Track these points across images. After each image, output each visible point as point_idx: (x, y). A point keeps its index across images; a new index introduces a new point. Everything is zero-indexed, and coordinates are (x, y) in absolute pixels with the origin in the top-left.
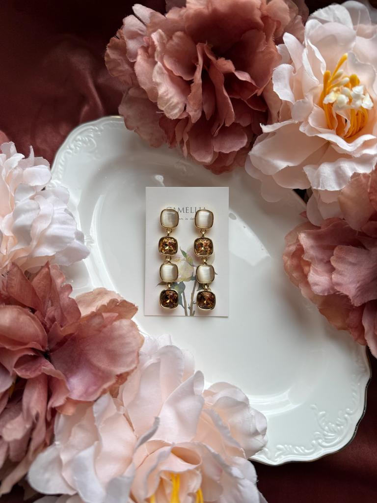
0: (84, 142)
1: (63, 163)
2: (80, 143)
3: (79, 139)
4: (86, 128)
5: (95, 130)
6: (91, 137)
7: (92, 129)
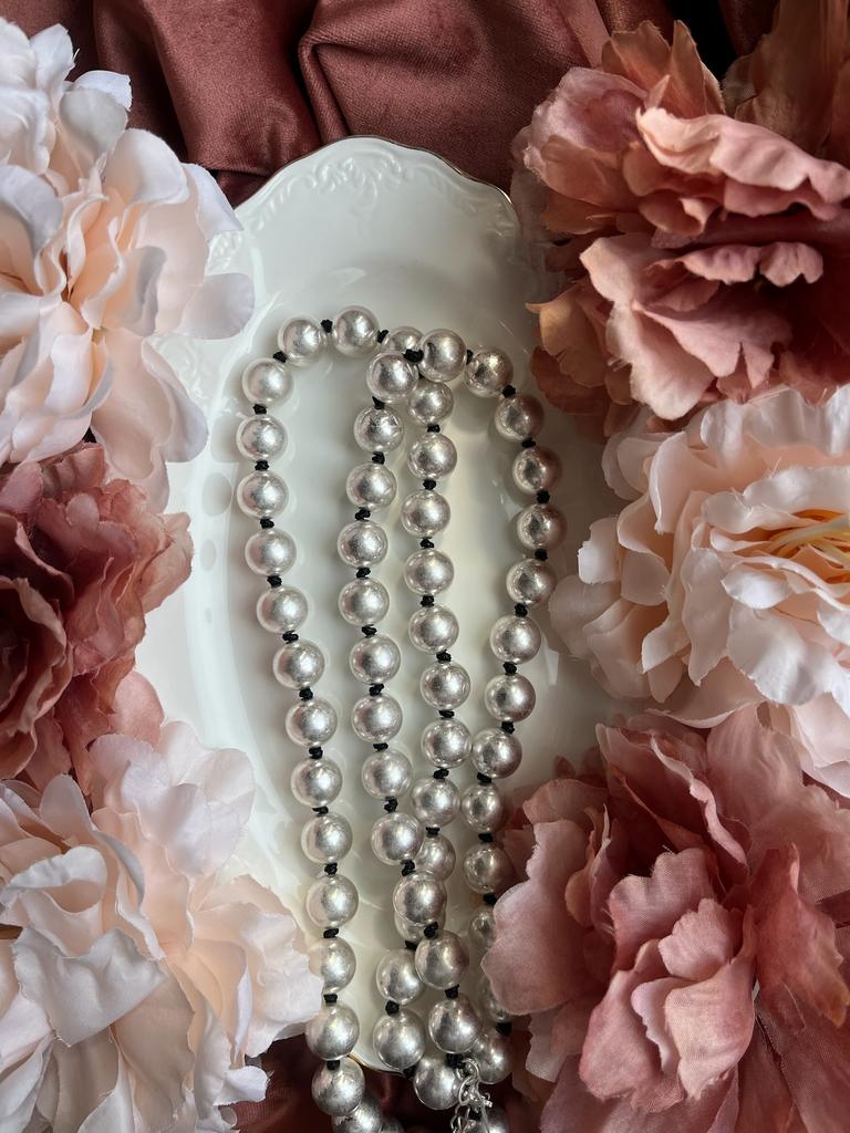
1: (282, 200)
2: (345, 179)
3: (348, 166)
4: (377, 150)
5: (393, 169)
6: (374, 176)
7: (388, 161)
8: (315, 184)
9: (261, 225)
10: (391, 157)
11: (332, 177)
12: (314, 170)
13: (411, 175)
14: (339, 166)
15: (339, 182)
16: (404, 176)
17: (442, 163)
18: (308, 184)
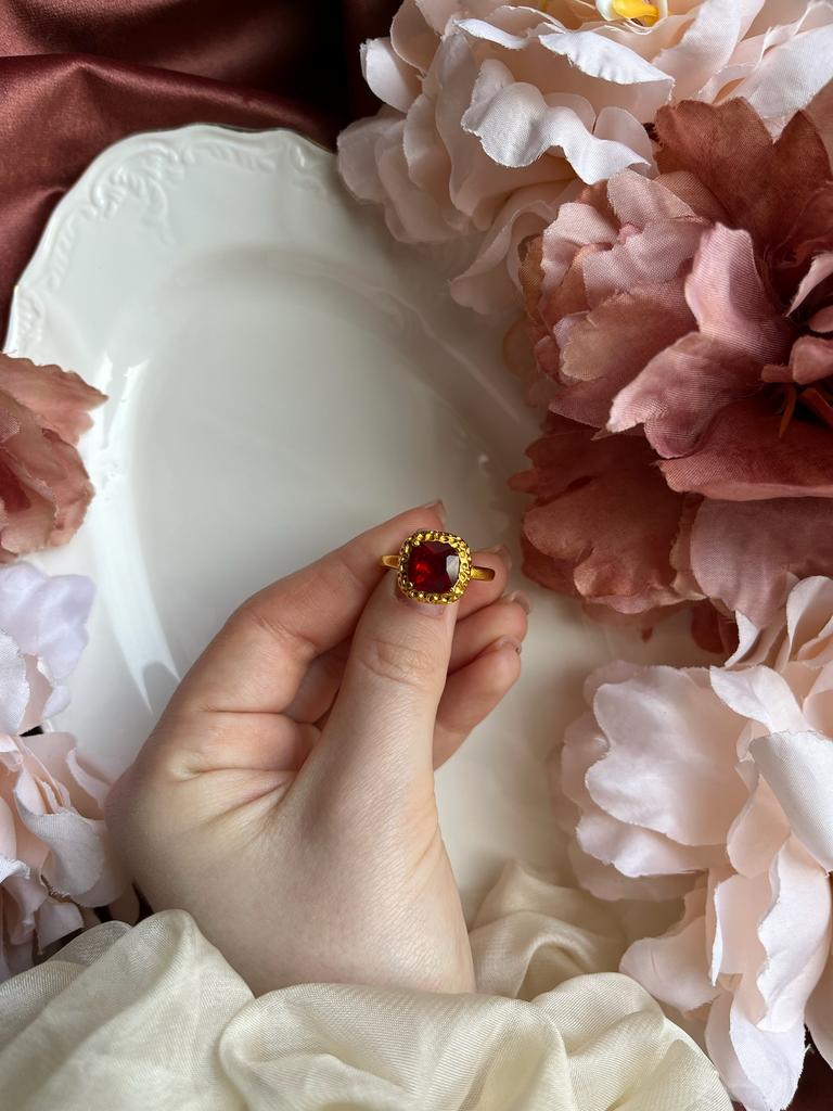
0: (133, 189)
1: (68, 244)
2: (124, 191)
3: (121, 178)
4: (143, 148)
5: (169, 159)
6: (154, 178)
7: (162, 154)
8: (94, 212)
9: (57, 282)
10: (161, 147)
11: (109, 197)
12: (88, 199)
13: (190, 156)
14: (111, 181)
15: (120, 199)
16: (183, 161)
17: (217, 129)
18: (86, 214)
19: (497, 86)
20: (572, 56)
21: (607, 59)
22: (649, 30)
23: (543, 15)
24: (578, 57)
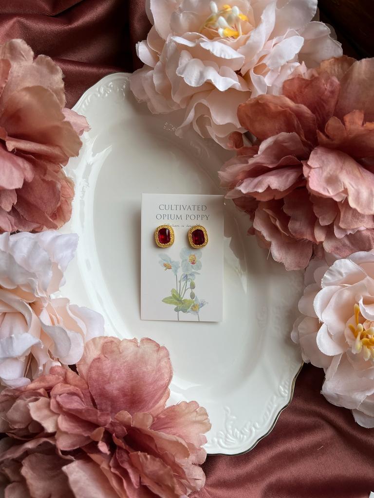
19: (187, 59)
20: (211, 50)
21: (222, 51)
22: (236, 41)
23: (201, 35)
24: (213, 50)
